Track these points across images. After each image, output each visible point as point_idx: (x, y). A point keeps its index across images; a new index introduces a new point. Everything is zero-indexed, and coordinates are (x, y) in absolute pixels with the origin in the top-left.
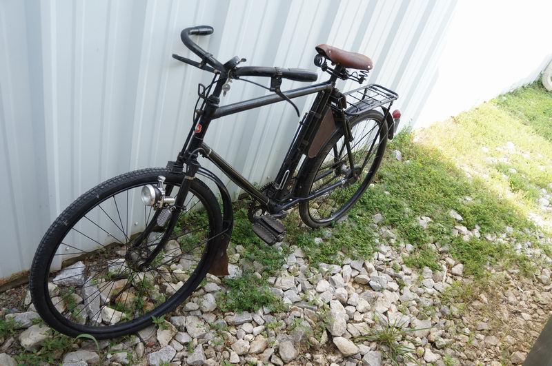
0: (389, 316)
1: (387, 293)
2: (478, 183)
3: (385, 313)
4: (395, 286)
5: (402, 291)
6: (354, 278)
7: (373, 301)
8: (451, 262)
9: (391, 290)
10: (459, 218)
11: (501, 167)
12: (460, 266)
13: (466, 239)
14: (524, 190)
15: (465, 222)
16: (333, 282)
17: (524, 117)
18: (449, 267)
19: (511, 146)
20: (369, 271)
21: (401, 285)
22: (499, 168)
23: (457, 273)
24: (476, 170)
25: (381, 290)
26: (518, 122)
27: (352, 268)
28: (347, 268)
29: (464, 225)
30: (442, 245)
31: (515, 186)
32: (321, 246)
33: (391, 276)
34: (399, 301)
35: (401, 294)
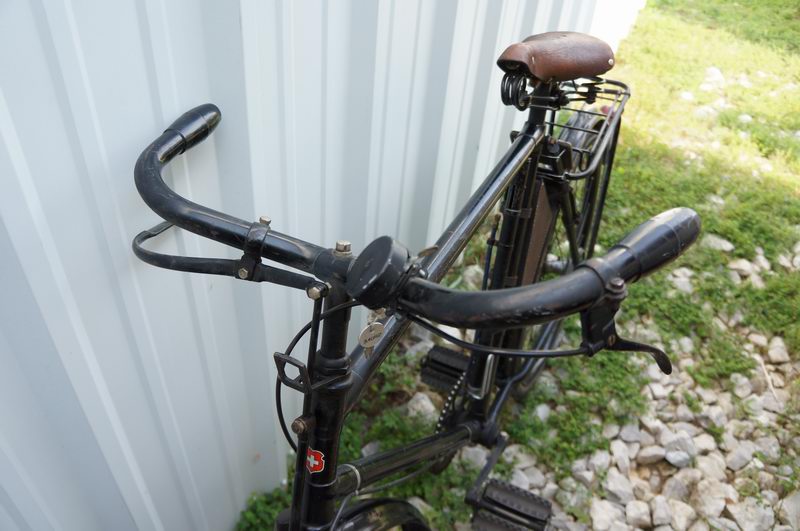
0: (736, 517)
1: (703, 462)
2: (715, 166)
3: (726, 514)
4: (707, 441)
5: (722, 446)
6: (636, 459)
7: (690, 493)
8: (761, 340)
9: (705, 453)
10: (728, 246)
11: (729, 121)
12: (778, 342)
13: (757, 283)
14: (782, 148)
15: (741, 251)
16: (614, 497)
17: (703, 16)
18: (762, 351)
19: (715, 74)
20: (655, 433)
21: (716, 434)
22: (727, 121)
23: (780, 359)
24: (697, 139)
25: (692, 463)
26: (700, 28)
27: (626, 442)
28: (618, 447)
29: (741, 256)
30: (730, 314)
31: (767, 146)
32: (553, 423)
33: (691, 422)
34: (728, 468)
35: (724, 452)
